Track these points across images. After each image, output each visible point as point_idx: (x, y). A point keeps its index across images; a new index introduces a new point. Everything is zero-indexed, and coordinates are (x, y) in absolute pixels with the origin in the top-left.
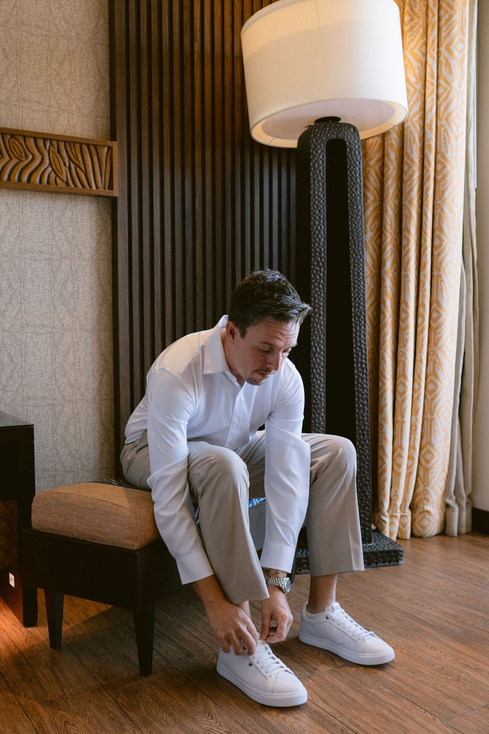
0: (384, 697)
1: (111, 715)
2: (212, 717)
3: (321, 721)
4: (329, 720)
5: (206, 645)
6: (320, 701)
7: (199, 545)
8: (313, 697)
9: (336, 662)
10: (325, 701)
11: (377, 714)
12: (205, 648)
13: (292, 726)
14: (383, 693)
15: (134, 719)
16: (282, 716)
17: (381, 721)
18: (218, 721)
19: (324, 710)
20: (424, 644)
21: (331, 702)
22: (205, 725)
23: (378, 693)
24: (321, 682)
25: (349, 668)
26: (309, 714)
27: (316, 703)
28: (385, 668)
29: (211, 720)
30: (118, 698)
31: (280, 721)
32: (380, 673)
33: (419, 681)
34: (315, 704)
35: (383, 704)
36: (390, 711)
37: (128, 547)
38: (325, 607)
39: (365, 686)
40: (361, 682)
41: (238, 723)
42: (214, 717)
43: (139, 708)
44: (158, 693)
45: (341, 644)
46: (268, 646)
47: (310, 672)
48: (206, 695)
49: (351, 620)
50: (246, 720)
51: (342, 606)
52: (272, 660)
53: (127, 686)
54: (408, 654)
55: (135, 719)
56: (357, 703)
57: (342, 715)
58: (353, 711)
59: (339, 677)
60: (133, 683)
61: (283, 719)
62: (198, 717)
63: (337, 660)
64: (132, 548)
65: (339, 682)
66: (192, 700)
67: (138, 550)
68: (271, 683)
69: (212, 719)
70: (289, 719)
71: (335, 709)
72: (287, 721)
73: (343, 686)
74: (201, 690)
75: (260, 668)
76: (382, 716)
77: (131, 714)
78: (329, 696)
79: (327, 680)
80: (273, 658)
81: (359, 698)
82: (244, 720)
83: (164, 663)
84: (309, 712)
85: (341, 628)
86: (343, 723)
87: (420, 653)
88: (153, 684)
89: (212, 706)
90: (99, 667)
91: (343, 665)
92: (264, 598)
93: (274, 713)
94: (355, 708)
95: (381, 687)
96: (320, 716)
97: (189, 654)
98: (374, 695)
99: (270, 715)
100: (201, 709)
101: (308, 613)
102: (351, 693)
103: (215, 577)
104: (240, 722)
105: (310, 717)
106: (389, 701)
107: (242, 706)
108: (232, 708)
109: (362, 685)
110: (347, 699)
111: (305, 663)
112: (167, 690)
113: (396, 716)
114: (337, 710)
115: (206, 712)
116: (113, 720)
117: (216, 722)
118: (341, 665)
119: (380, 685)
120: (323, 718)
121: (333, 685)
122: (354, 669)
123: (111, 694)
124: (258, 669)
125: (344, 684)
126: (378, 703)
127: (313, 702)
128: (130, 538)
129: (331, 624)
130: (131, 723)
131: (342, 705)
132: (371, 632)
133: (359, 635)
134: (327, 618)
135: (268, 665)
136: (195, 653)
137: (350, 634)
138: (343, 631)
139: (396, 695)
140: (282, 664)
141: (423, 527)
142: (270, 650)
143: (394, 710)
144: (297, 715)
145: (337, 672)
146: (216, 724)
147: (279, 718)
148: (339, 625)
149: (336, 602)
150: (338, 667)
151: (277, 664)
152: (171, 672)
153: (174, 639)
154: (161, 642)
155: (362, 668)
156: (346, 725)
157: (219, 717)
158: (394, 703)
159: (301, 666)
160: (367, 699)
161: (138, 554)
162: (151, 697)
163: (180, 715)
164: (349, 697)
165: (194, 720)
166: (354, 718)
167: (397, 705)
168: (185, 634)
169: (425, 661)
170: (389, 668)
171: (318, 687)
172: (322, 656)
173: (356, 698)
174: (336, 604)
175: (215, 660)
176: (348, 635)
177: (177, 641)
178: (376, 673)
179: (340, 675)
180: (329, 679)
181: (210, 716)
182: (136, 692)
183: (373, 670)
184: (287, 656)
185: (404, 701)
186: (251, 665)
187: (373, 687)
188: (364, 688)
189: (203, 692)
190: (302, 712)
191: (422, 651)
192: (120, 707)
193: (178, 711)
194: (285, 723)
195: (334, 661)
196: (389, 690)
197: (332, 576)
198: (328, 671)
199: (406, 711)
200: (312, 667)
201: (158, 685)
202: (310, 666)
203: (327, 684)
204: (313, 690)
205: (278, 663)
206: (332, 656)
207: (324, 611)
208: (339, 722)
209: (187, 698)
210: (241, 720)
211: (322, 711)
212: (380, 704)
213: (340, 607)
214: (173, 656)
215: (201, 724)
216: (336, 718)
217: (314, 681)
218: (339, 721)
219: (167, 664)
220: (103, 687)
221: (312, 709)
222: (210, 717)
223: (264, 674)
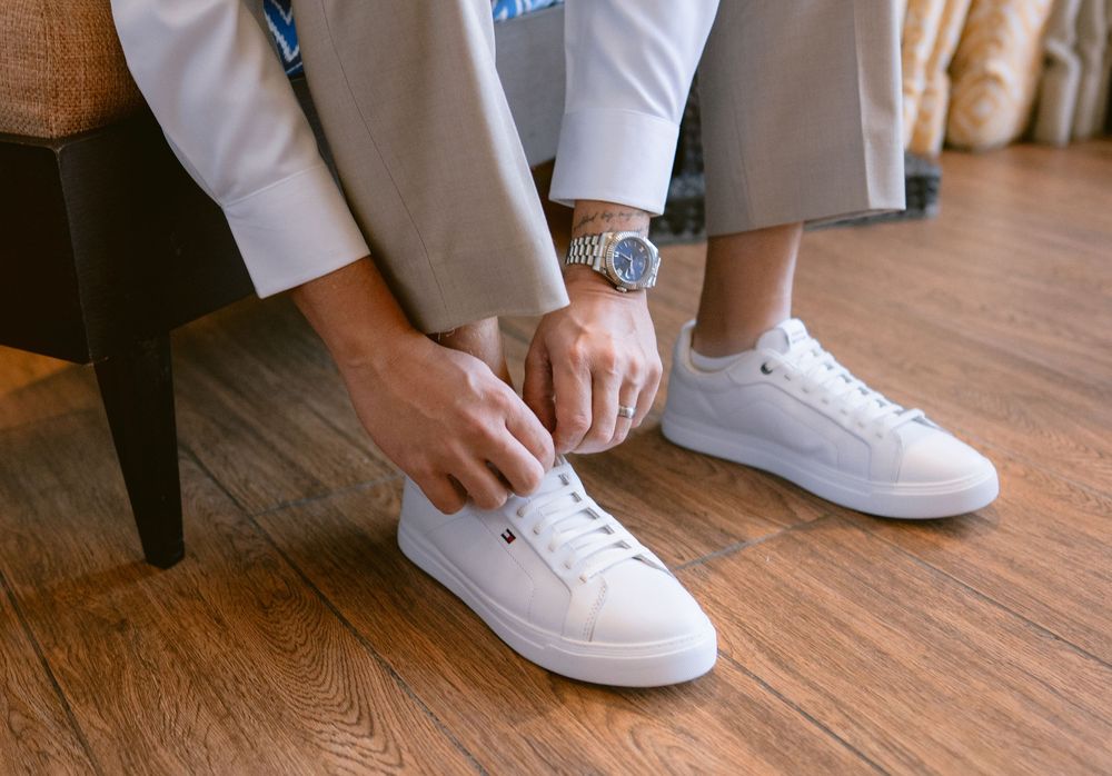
0: (989, 641)
1: (16, 718)
2: (372, 727)
3: (773, 741)
4: (803, 740)
5: (371, 456)
6: (759, 656)
7: (309, 145)
8: (732, 639)
9: (794, 507)
10: (775, 658)
11: (980, 712)
12: (367, 465)
13: (667, 766)
14: (983, 622)
15: (92, 737)
16: (626, 720)
17: (1006, 745)
18: (391, 745)
19: (779, 695)
20: (1072, 444)
21: (801, 659)
22: (342, 761)
23: (962, 625)
24: (753, 582)
25: (840, 530)
26: (726, 712)
27: (747, 666)
28: (963, 527)
29: (367, 741)
30: (56, 650)
31: (620, 741)
32: (953, 548)
33: (1095, 574)
34: (744, 670)
35: (993, 670)
36: (1027, 697)
37: (28, 131)
38: (759, 335)
39: (911, 598)
40: (894, 581)
41: (465, 751)
42: (377, 725)
43: (119, 689)
44: (195, 630)
45: (816, 453)
46: (568, 470)
47: (709, 543)
48: (356, 634)
49: (843, 376)
50: (494, 739)
51: (813, 332)
52: (584, 519)
53: (96, 603)
54: (1032, 478)
55: (97, 735)
56: (897, 664)
57: (851, 718)
58: (889, 697)
59: (810, 561)
60: (118, 593)
61: (632, 733)
62: (319, 726)
63: (797, 502)
64: (42, 132)
65: (814, 582)
66: (305, 656)
67: (61, 140)
68: (584, 602)
69: (371, 735)
70: (655, 733)
71: (818, 690)
72: (643, 740)
73: (833, 598)
74: (341, 618)
75: (542, 550)
76: (1001, 718)
77: (86, 716)
78: (787, 636)
79: (773, 577)
80: (589, 513)
81: (896, 644)
82: (486, 739)
83: (230, 520)
84: (724, 703)
85: (815, 401)
86: (859, 754)
87: (1067, 472)
88: (181, 593)
89: (375, 677)
90: (19, 538)
91: (818, 519)
92: (548, 307)
93: (598, 709)
94: (892, 688)
95: (971, 600)
96: (766, 717)
97: (314, 490)
98: (948, 630)
99: (583, 716)
100: (334, 690)
101: (695, 355)
102: (867, 624)
103: (379, 266)
104: (473, 749)
105: (726, 720)
106: (1011, 654)
107: (482, 681)
108: (445, 686)
109: (898, 593)
110: (860, 652)
111: (688, 511)
112: (226, 618)
113: (1055, 719)
114: (827, 695)
115: (352, 706)
116: (18, 738)
117: (386, 749)
118: (814, 518)
119: (962, 591)
120: (781, 729)
121: (797, 592)
122: (860, 534)
123: (35, 633)
124: (538, 555)
125: (833, 588)
126: (975, 664)
127: (734, 662)
128: (28, 93)
129: (779, 388)
130: (77, 752)
131: (841, 674)
132: (917, 412)
133: (878, 422)
134: (764, 369)
135: (571, 541)
136: (333, 484)
137: (846, 421)
138: (819, 412)
139: (1032, 631)
140: (621, 533)
141: (977, 122)
142: (576, 484)
143: (1041, 694)
144: (681, 719)
145: (801, 543)
146: (386, 757)
147: (617, 730)
148: (805, 391)
149: (793, 316)
150: (805, 527)
151: (605, 535)
152: (248, 552)
153: (273, 437)
154: (232, 448)
155: (888, 530)
156: (872, 764)
157: (396, 729)
158: (1031, 664)
159: (678, 523)
160: (928, 649)
161: (58, 150)
162: (171, 648)
163: (257, 718)
164: (861, 640)
165: (306, 737)
166: (901, 730)
167: (1045, 671)
168: (307, 422)
169: (1094, 503)
170: (978, 527)
171: (744, 600)
172: (742, 487)
173: (887, 645)
174: (793, 327)
175: (393, 509)
176: (836, 423)
177: (282, 445)
178: (937, 547)
179: (813, 553)
180: (778, 571)
181: (365, 723)
182: (122, 625)
183: (924, 535)
184: (629, 489)
185: (1068, 655)
186: (510, 539)
187: (941, 599)
188: (908, 603)
189: (345, 622)
190: (701, 704)
191: (1072, 466)
192: (55, 684)
193: (251, 703)
194: (638, 753)
195: (785, 505)
196: (1000, 613)
197: (780, 231)
198: (771, 540)
199: (1085, 696)
200: (715, 528)
201: (201, 598)
202: (710, 523)
203: (777, 589)
204: (730, 615)
205: (606, 530)
206: (777, 487)
207: (753, 347)
208: (843, 750)
209: (290, 646)
210: (477, 737)
211: (773, 698)
212: (982, 670)
213: (805, 333)
214: (262, 494)
215: (332, 758)
216: (827, 730)
217: (727, 580)
218: (844, 742)
219: (241, 523)
220: (16, 608)
221: (733, 689)
222: (363, 729)
223: (556, 570)
